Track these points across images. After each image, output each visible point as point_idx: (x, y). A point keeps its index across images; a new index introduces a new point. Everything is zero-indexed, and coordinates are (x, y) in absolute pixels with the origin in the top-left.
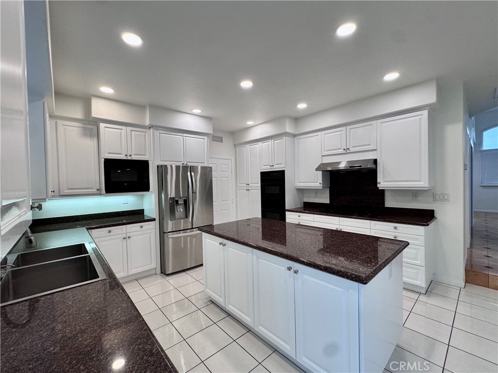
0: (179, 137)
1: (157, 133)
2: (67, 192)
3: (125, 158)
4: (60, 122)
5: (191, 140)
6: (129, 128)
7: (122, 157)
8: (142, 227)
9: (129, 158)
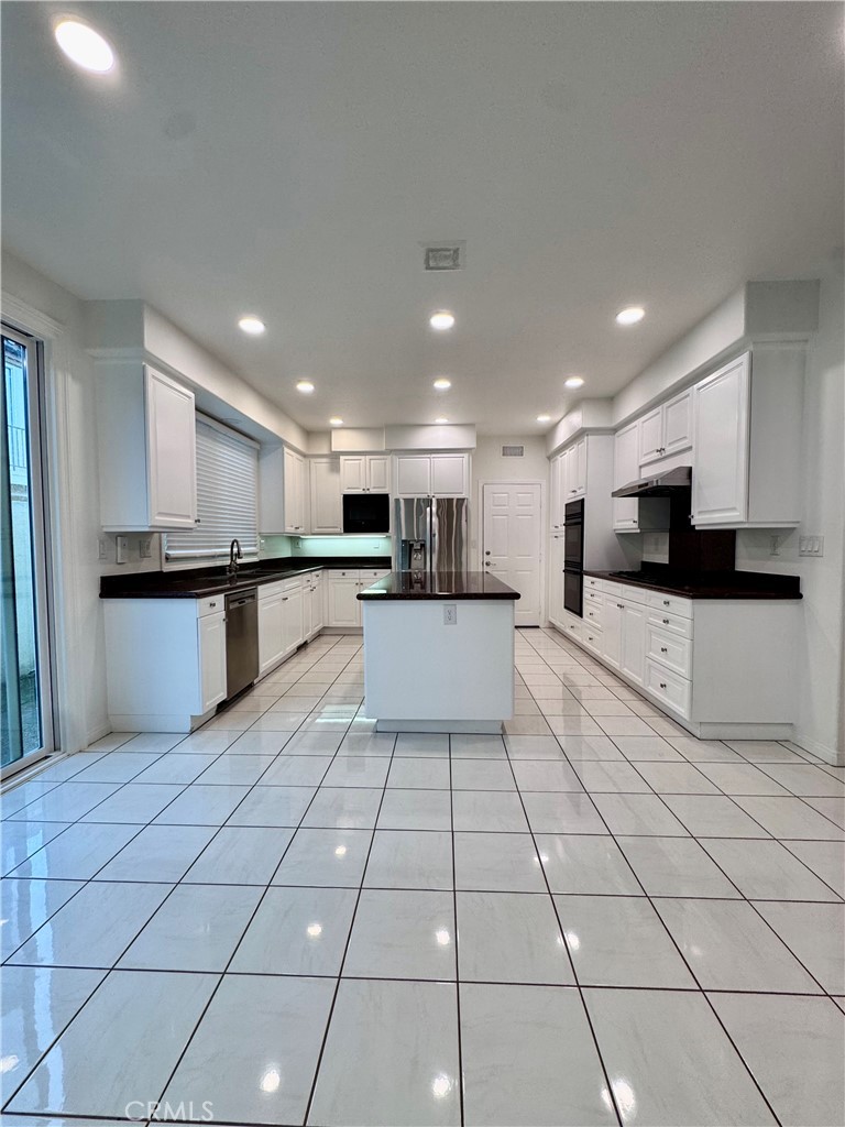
0: (425, 460)
1: (397, 460)
2: (317, 530)
3: (363, 493)
4: (313, 460)
5: (441, 461)
6: (368, 457)
7: (359, 491)
8: (375, 574)
9: (368, 492)
